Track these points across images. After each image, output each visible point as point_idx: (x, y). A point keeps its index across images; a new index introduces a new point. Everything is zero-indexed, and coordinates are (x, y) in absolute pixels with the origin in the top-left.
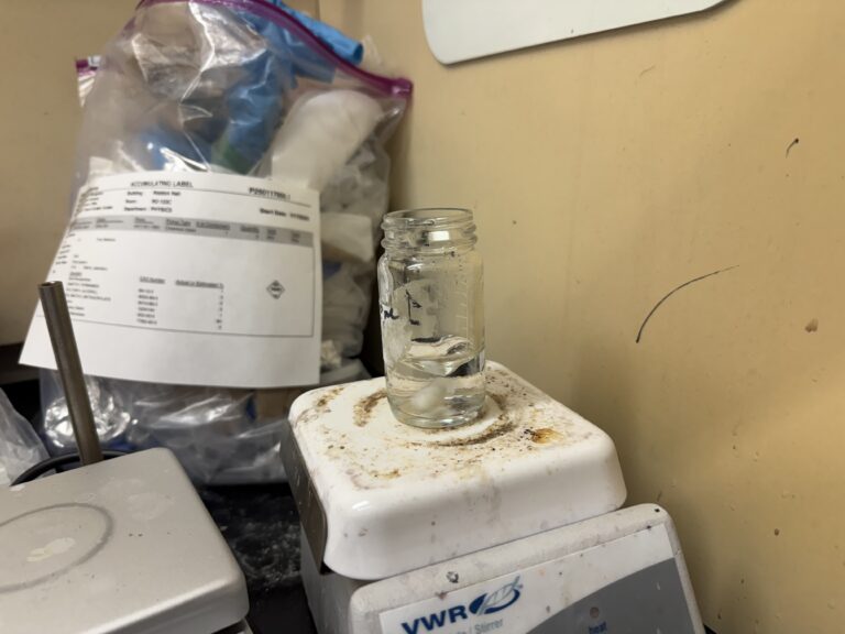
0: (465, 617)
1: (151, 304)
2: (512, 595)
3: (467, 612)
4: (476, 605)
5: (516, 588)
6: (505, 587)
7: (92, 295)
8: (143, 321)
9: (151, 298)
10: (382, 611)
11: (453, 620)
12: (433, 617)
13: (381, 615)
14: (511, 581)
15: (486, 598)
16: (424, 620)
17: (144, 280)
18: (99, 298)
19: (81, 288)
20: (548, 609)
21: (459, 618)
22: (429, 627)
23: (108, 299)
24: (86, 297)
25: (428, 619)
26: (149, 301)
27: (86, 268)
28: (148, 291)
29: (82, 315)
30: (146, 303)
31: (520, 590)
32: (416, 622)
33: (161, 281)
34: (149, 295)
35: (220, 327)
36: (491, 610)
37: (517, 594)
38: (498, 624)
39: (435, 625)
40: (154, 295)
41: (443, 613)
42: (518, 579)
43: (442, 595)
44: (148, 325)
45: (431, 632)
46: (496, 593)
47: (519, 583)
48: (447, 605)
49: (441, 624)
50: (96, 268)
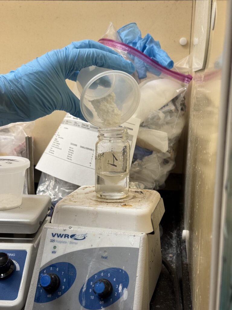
0: (68, 238)
1: (72, 153)
2: (83, 237)
3: (69, 237)
4: (72, 236)
5: (85, 236)
6: (82, 235)
7: (57, 147)
8: (68, 159)
9: (72, 151)
10: (49, 228)
11: (65, 237)
12: (60, 234)
13: (48, 229)
14: (85, 234)
15: (76, 235)
16: (58, 234)
17: (72, 144)
18: (59, 148)
19: (56, 144)
20: (92, 246)
21: (66, 238)
22: (58, 237)
23: (61, 149)
24: (56, 147)
25: (59, 235)
26: (71, 151)
27: (59, 137)
28: (72, 148)
29: (53, 153)
30: (70, 152)
31: (86, 237)
32: (55, 234)
33: (76, 145)
34: (72, 149)
35: (90, 166)
36: (76, 239)
37: (85, 238)
38: (76, 243)
39: (60, 237)
40: (73, 150)
41: (63, 235)
42: (86, 234)
43: (65, 230)
44: (69, 160)
45: (58, 238)
46: (79, 235)
47: (87, 235)
48: (65, 233)
49: (61, 237)
50: (61, 138)
